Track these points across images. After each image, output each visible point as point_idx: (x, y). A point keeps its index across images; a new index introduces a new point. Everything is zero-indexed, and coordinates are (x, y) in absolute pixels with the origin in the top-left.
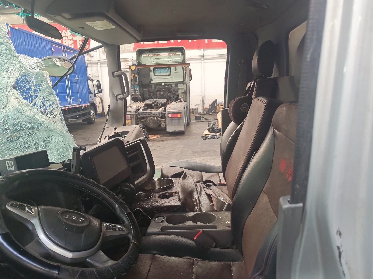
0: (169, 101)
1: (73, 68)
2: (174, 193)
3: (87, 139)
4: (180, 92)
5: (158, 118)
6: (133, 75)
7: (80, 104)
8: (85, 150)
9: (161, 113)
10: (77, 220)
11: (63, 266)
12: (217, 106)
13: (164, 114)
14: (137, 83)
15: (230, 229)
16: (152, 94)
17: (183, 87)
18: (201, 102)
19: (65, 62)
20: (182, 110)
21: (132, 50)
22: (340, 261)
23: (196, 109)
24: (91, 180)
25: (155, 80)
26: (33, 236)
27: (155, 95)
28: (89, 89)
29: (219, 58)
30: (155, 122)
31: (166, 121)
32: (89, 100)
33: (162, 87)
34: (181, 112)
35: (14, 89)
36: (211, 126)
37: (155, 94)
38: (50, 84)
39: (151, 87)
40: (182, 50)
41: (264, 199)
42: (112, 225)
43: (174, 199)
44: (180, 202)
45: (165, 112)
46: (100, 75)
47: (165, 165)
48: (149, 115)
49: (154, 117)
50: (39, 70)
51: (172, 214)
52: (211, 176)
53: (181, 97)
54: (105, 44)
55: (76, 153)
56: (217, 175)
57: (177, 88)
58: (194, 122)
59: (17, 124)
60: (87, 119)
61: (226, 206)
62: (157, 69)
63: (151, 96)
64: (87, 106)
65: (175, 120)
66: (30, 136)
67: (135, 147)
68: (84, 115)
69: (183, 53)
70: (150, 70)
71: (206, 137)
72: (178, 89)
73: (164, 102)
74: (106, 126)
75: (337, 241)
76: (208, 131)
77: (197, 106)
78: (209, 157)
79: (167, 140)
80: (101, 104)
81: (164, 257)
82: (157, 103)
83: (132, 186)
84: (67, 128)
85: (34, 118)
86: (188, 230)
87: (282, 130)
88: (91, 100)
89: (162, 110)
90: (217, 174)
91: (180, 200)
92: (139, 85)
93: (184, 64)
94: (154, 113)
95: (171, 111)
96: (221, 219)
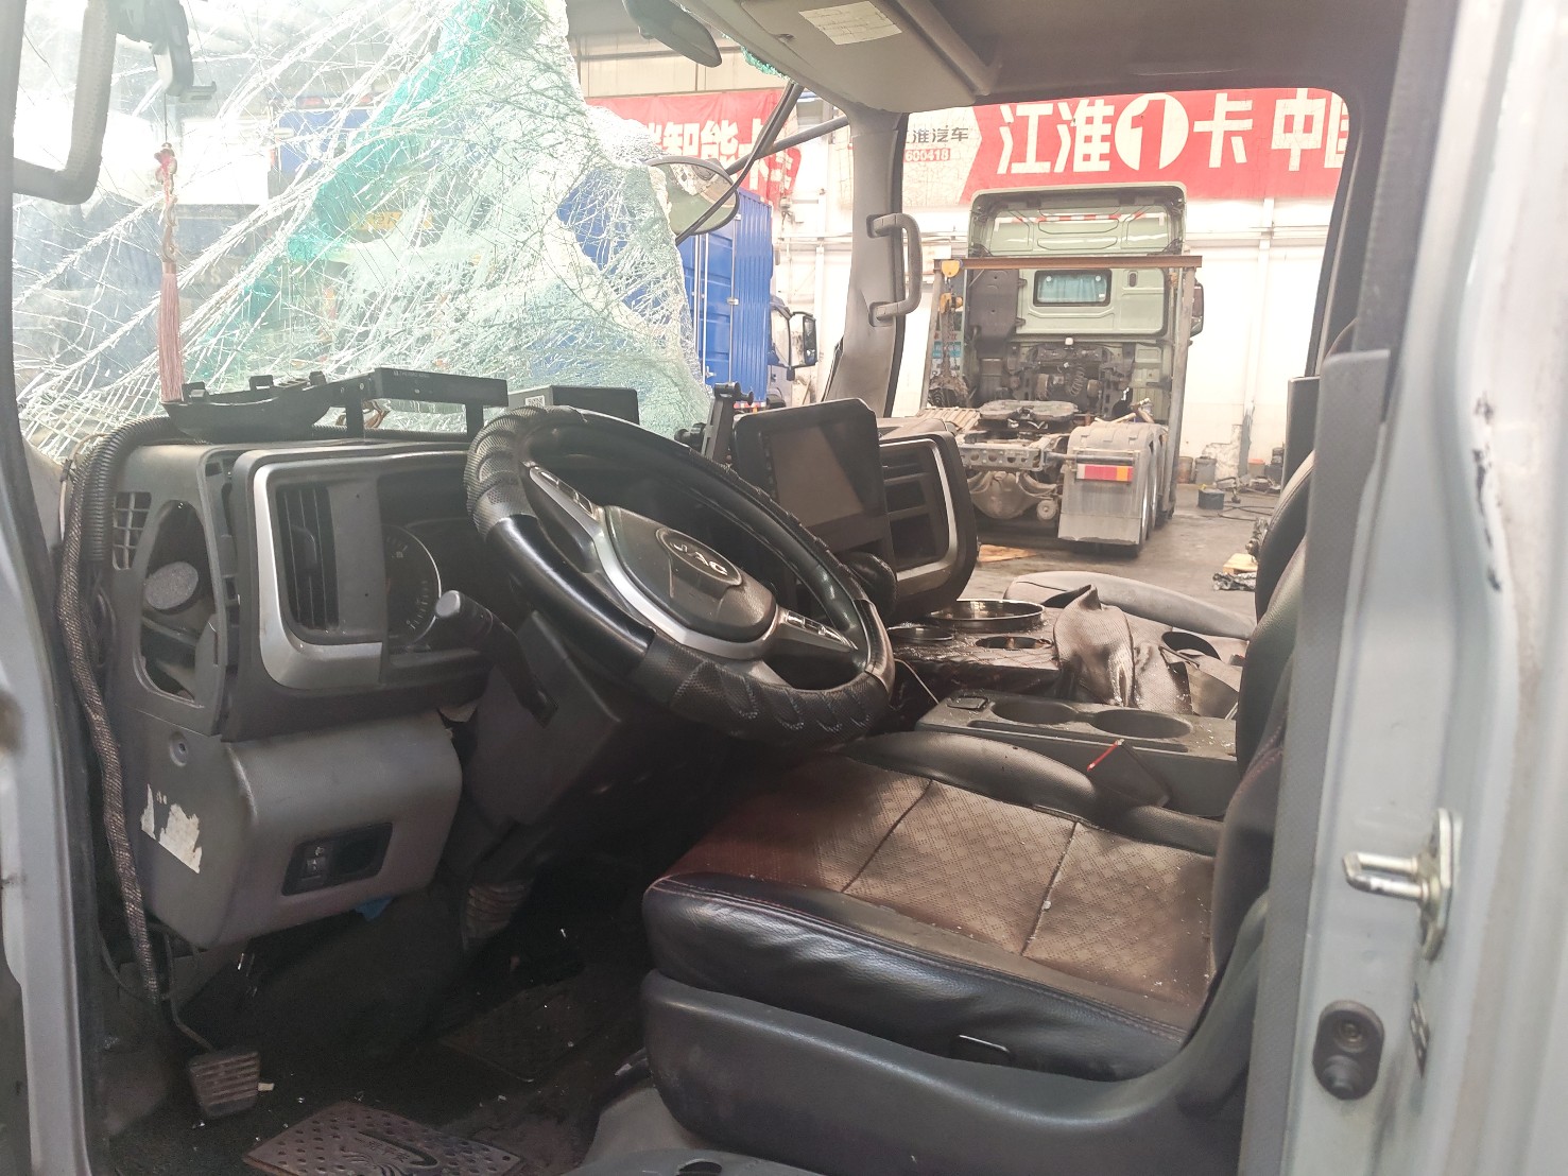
0: (1087, 415)
2: (1038, 640)
4: (1140, 378)
5: (1030, 480)
6: (949, 296)
9: (1042, 454)
10: (706, 564)
13: (1055, 465)
14: (960, 336)
16: (1014, 382)
17: (1154, 360)
18: (1234, 431)
20: (1137, 452)
21: (958, 200)
23: (1207, 462)
25: (1037, 322)
27: (1027, 386)
28: (771, 347)
30: (1012, 493)
31: (1060, 492)
32: (764, 389)
33: (1065, 353)
34: (1132, 459)
35: (560, 217)
36: (1265, 535)
37: (1028, 380)
38: (664, 210)
39: (1016, 353)
40: (1171, 201)
43: (1035, 653)
44: (1054, 663)
45: (1059, 455)
46: (818, 298)
48: (992, 459)
49: (1013, 471)
50: (638, 164)
53: (1143, 401)
55: (721, 404)
57: (1130, 361)
58: (1190, 518)
62: (1049, 279)
63: (1011, 389)
65: (1100, 490)
69: (1176, 214)
70: (1018, 279)
71: (1237, 581)
72: (1134, 366)
73: (1065, 415)
75: (1475, 433)
76: (1249, 558)
77: (1212, 450)
82: (1032, 415)
83: (886, 566)
88: (771, 390)
89: (1051, 445)
92: (966, 343)
93: (1175, 259)
94: (1012, 455)
95: (1086, 453)
96: (1210, 734)
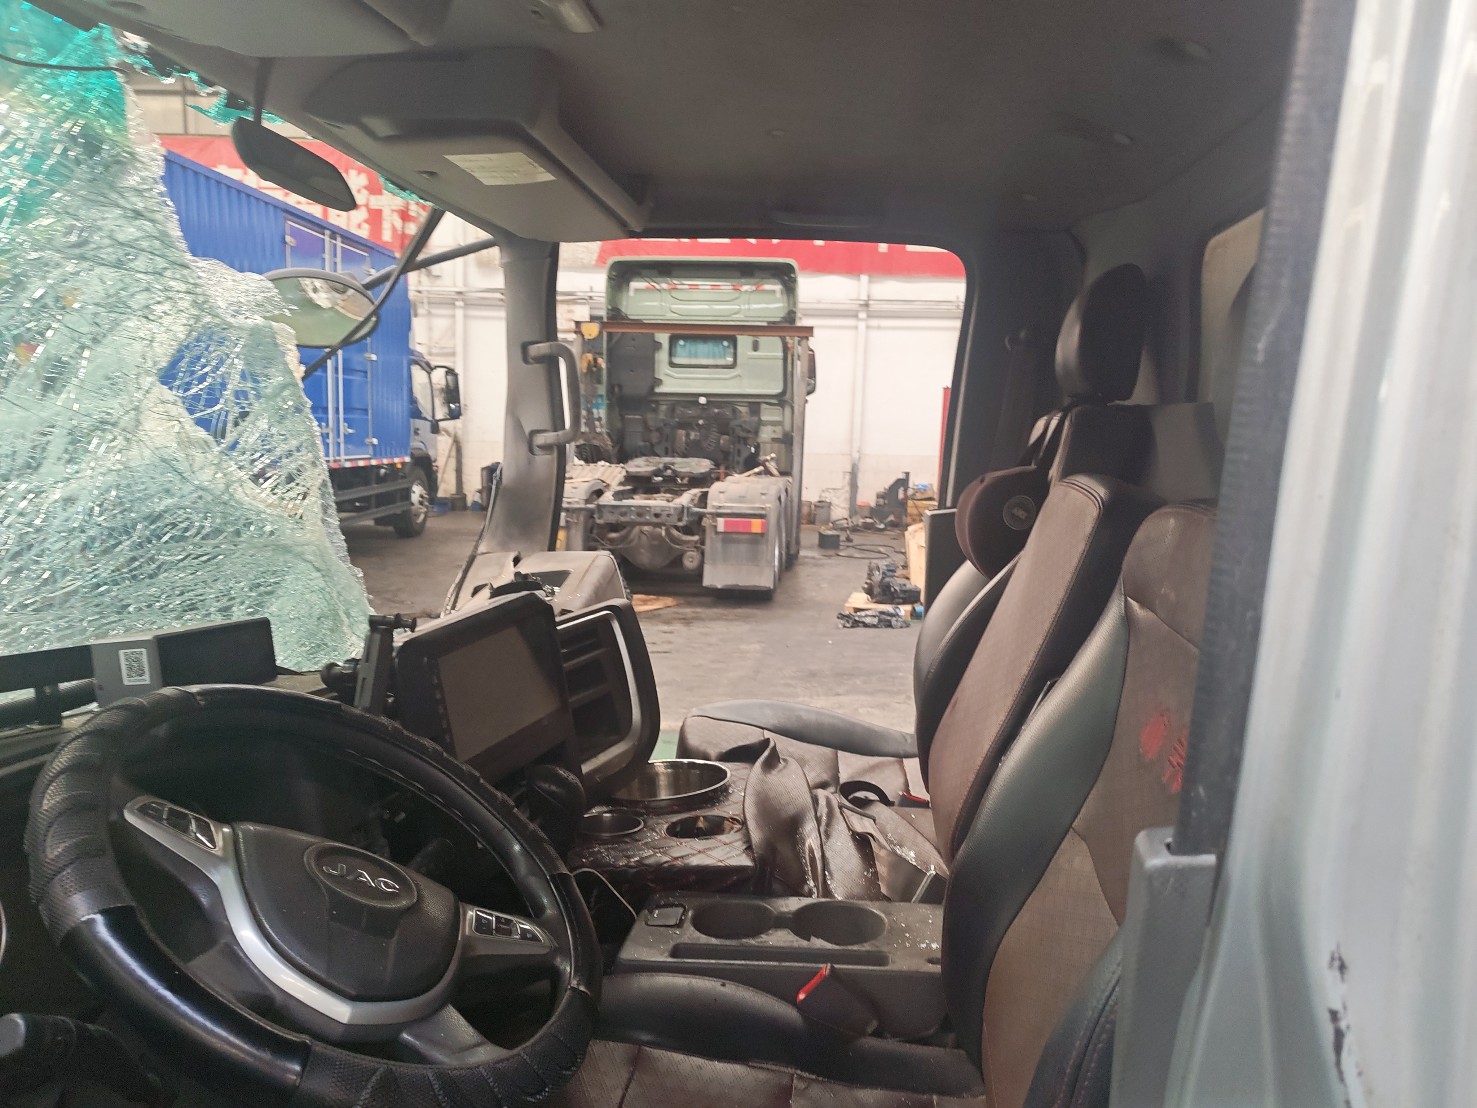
0: (722, 470)
1: (374, 319)
2: (727, 819)
3: (389, 596)
4: (766, 434)
5: (675, 532)
6: (590, 356)
7: (375, 456)
8: (413, 627)
9: (685, 511)
10: (371, 886)
11: (319, 1047)
12: (906, 498)
13: (696, 518)
14: (602, 390)
15: (937, 968)
16: (655, 437)
17: (778, 418)
18: (844, 478)
19: (344, 292)
20: (768, 505)
21: (593, 262)
22: (1338, 1063)
23: (824, 505)
24: (427, 742)
25: (673, 382)
26: (212, 930)
27: (667, 442)
28: (413, 401)
29: (931, 312)
30: (658, 545)
31: (703, 543)
32: (408, 443)
33: (699, 411)
34: (764, 512)
35: (163, 383)
36: (877, 576)
37: (667, 436)
38: (296, 374)
39: (655, 411)
40: (784, 275)
41: (1074, 861)
42: (497, 918)
43: (727, 841)
44: (748, 855)
45: (701, 510)
46: (459, 350)
47: (695, 711)
48: (639, 515)
49: (659, 525)
50: (259, 320)
51: (717, 899)
52: (872, 769)
53: (769, 456)
54: (502, 237)
55: (377, 637)
56: (897, 766)
57: (755, 419)
58: (813, 558)
59: (160, 516)
60: (395, 515)
61: (925, 883)
62: (682, 342)
63: (652, 445)
64: (399, 466)
65: (738, 542)
66: (205, 562)
67: (594, 633)
68: (383, 500)
69: (790, 288)
70: (655, 342)
71: (857, 619)
72: (760, 423)
73: (703, 471)
74: (482, 548)
75: (1330, 990)
76: (865, 596)
77: (826, 494)
78: (862, 698)
79: (703, 620)
80: (453, 463)
81: (678, 1057)
82: (674, 471)
83: (572, 777)
84: (345, 545)
85: (226, 497)
86: (775, 963)
87: (1157, 602)
88: (415, 443)
89: (692, 500)
90: (893, 762)
91: (749, 848)
92: (609, 399)
93: (789, 328)
94: (658, 511)
95: (723, 507)
96: (904, 931)
